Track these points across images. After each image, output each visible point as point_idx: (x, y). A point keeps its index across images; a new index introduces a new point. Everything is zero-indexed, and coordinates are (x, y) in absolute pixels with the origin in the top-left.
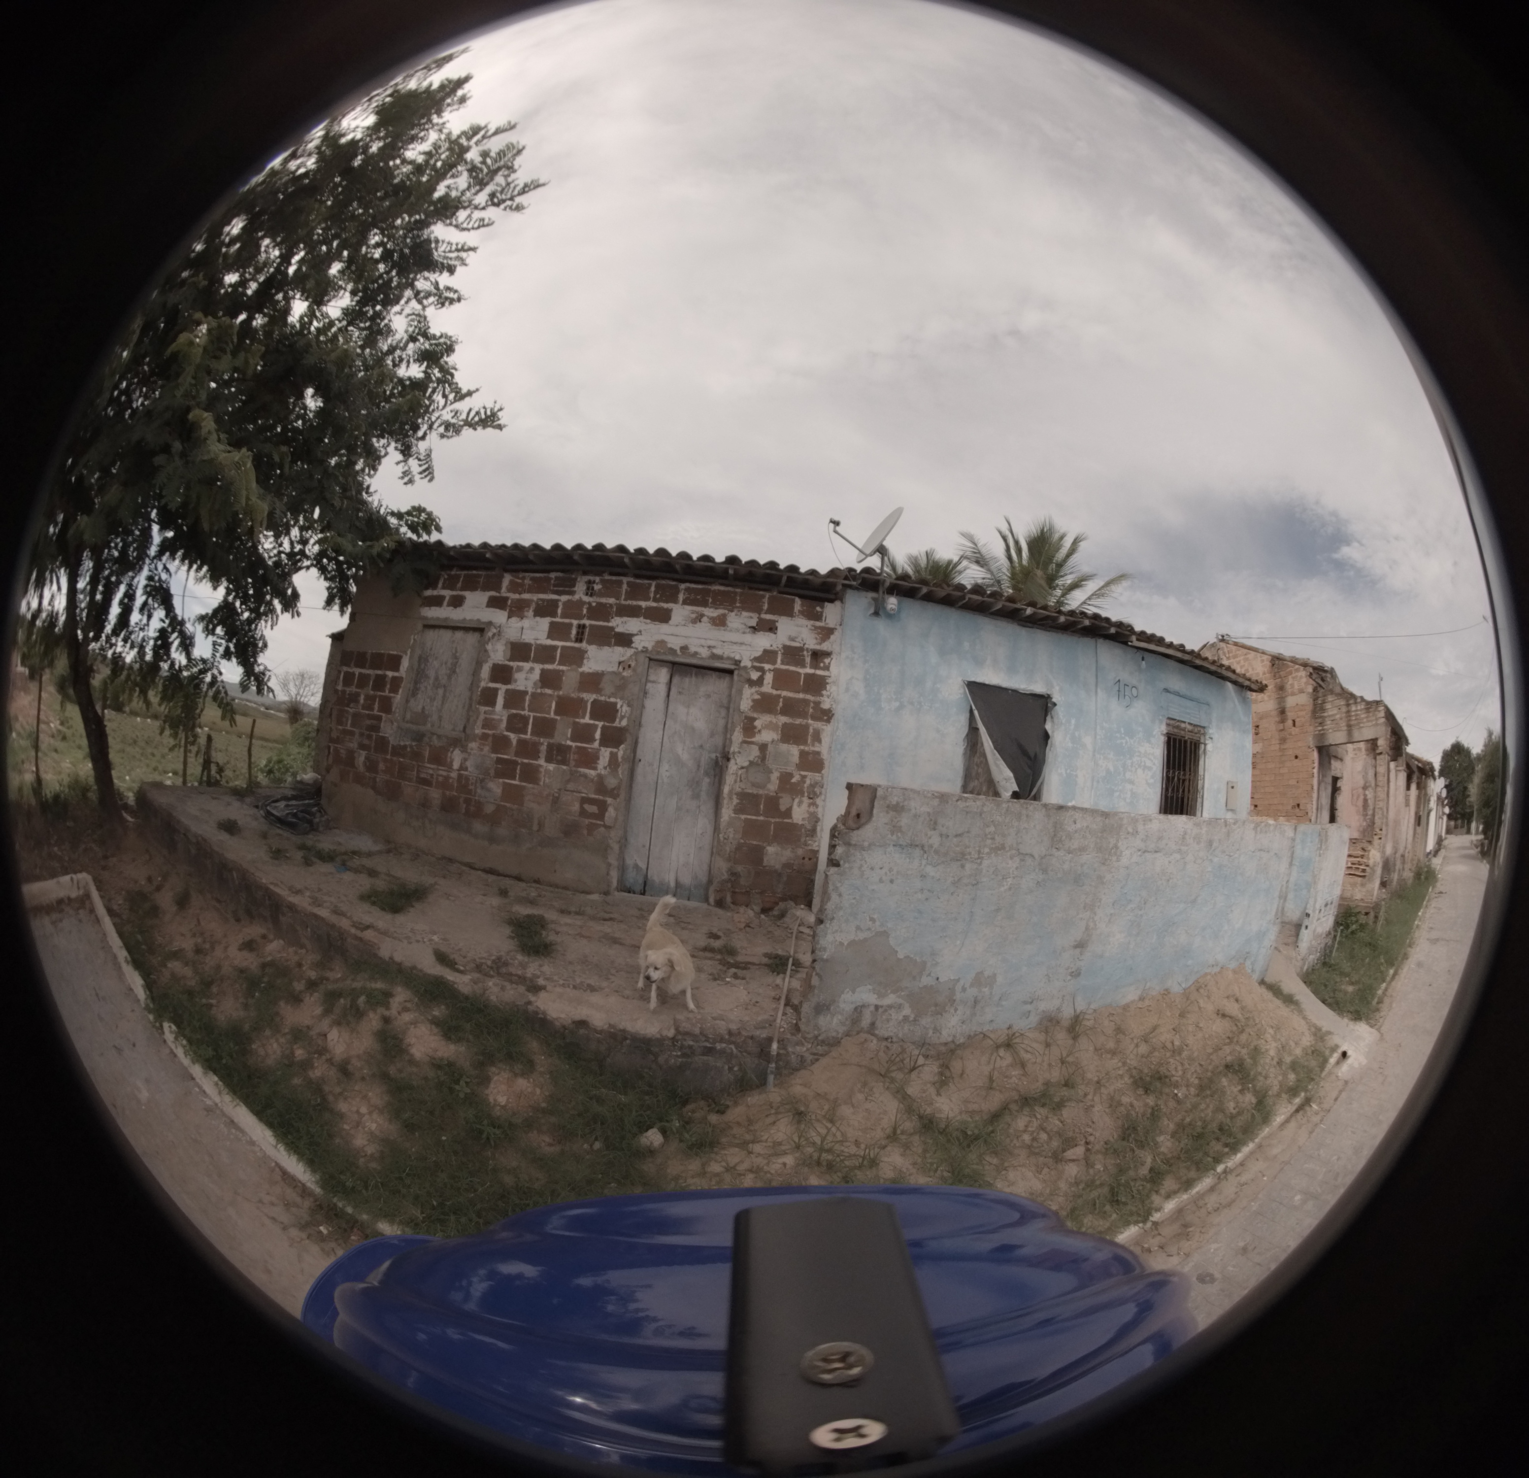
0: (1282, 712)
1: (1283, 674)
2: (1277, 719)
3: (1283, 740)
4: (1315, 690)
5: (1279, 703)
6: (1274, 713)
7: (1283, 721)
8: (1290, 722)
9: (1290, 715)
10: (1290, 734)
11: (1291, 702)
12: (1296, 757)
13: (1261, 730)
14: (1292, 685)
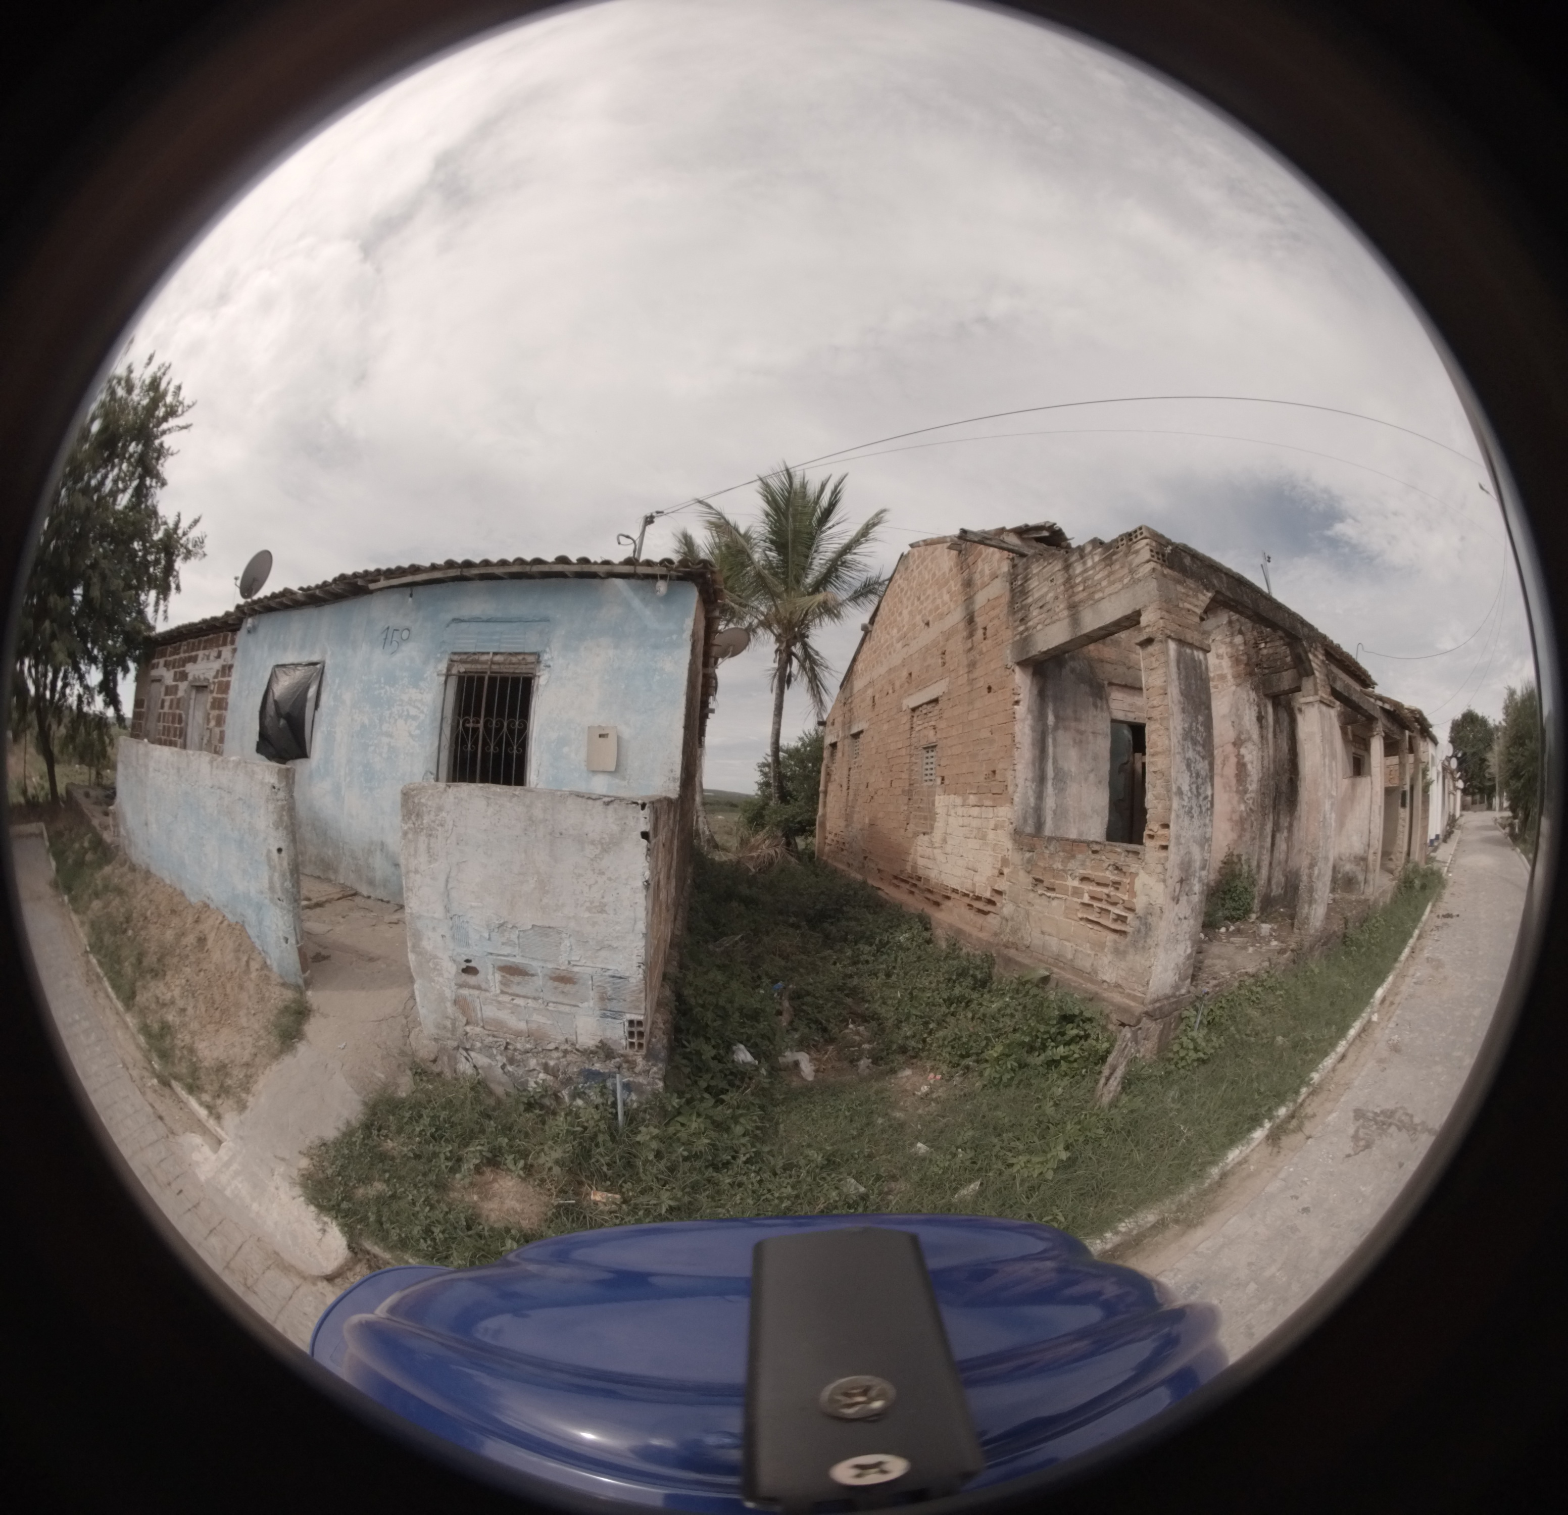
0: (970, 620)
1: (971, 560)
2: (965, 634)
3: (972, 665)
4: (1014, 566)
5: (967, 608)
6: (962, 625)
7: (971, 635)
8: (980, 632)
9: (980, 621)
10: (981, 653)
11: (981, 599)
12: (989, 689)
13: (947, 657)
14: (982, 571)
